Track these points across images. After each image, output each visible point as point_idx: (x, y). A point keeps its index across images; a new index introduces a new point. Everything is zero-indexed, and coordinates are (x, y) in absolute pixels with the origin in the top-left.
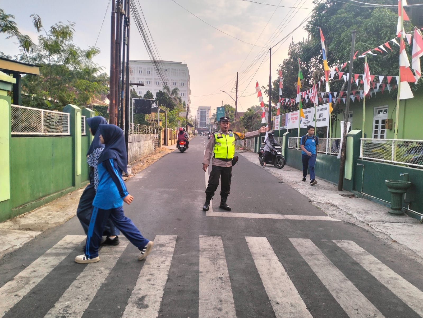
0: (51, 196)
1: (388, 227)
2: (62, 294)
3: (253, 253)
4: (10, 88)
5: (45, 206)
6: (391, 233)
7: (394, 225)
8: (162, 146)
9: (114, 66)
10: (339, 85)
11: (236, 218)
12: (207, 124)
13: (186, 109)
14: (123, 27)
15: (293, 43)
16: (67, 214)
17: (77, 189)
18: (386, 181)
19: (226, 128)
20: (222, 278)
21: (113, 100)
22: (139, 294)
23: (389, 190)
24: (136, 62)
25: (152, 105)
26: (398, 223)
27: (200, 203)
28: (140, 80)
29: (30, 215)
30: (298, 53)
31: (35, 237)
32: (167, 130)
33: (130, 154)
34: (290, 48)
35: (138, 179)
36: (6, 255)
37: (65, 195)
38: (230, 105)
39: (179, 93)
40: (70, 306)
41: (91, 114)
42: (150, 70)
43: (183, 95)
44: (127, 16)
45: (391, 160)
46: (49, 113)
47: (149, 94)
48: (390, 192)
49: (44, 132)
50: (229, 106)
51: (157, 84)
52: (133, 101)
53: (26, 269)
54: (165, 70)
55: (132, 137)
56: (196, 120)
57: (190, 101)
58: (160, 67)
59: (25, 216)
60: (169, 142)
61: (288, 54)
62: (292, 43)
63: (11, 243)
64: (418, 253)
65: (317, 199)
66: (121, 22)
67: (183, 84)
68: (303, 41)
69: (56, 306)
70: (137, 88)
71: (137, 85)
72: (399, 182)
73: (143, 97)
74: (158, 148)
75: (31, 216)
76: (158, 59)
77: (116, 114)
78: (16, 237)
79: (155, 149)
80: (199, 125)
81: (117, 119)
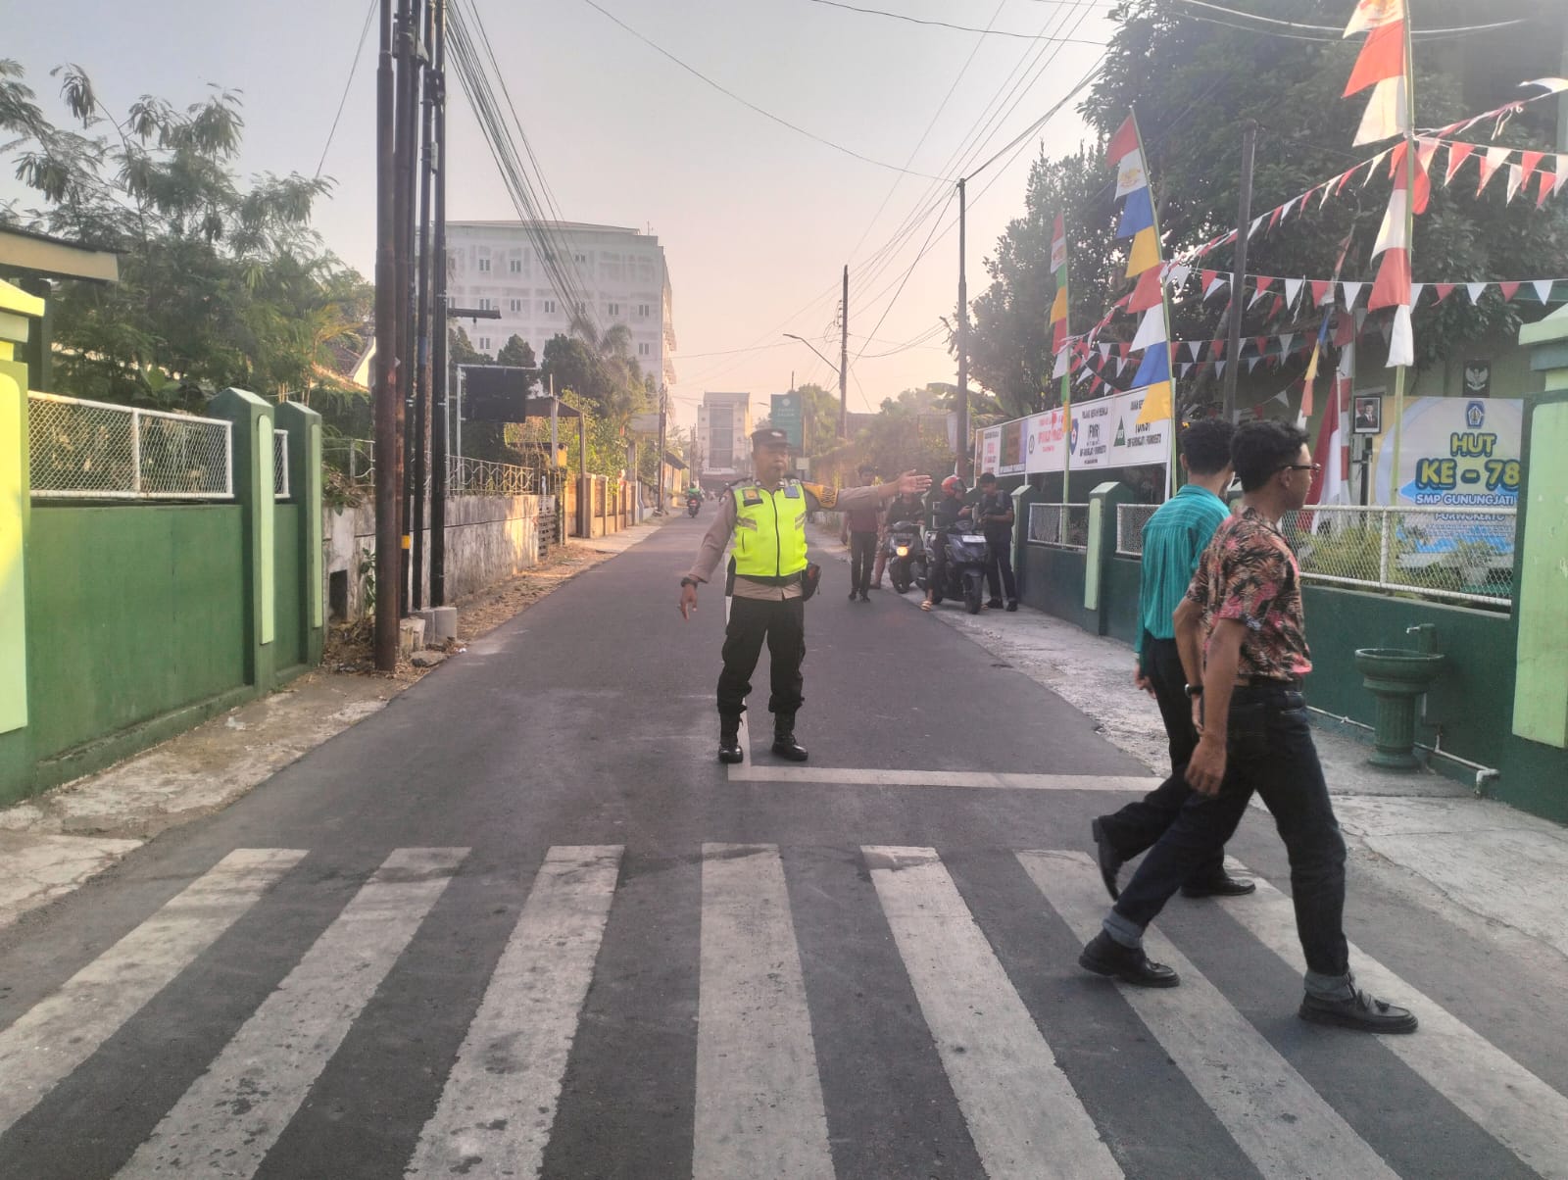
0: (171, 719)
1: (1360, 812)
2: (233, 1035)
3: (885, 898)
4: (22, 333)
5: (149, 754)
6: (1370, 831)
7: (1383, 805)
8: (569, 541)
9: (392, 248)
10: (1212, 313)
11: (831, 787)
12: (738, 459)
13: (658, 405)
14: (421, 108)
15: (1044, 161)
16: (231, 781)
17: (260, 694)
18: (1358, 651)
19: (778, 469)
20: (777, 976)
21: (388, 373)
22: (493, 1028)
23: (1367, 683)
24: (467, 228)
25: (531, 388)
26: (1399, 796)
27: (705, 738)
28: (486, 296)
29: (98, 783)
30: (1062, 198)
31: (124, 858)
32: (589, 480)
33: (452, 568)
34: (1031, 180)
35: (484, 656)
36: (24, 915)
37: (217, 715)
38: (819, 388)
39: (629, 341)
40: (262, 1070)
41: (308, 422)
42: (522, 258)
43: (645, 349)
44: (434, 67)
45: (1377, 579)
46: (155, 419)
47: (516, 349)
48: (1371, 690)
49: (142, 490)
50: (817, 389)
51: (547, 310)
52: (461, 376)
53: (104, 959)
54: (577, 258)
55: (458, 505)
56: (694, 443)
57: (673, 372)
58: (558, 245)
59: (80, 788)
60: (596, 525)
61: (1025, 200)
62: (1039, 163)
63: (40, 878)
64: (1453, 894)
65: (1122, 720)
66: (415, 90)
67: (644, 311)
68: (1079, 156)
69: (213, 1072)
70: (475, 327)
71: (474, 315)
72: (1401, 654)
73: (495, 359)
74: (551, 547)
75: (103, 787)
76: (550, 218)
77: (398, 424)
78: (54, 859)
79: (543, 551)
80: (706, 463)
81: (402, 441)
